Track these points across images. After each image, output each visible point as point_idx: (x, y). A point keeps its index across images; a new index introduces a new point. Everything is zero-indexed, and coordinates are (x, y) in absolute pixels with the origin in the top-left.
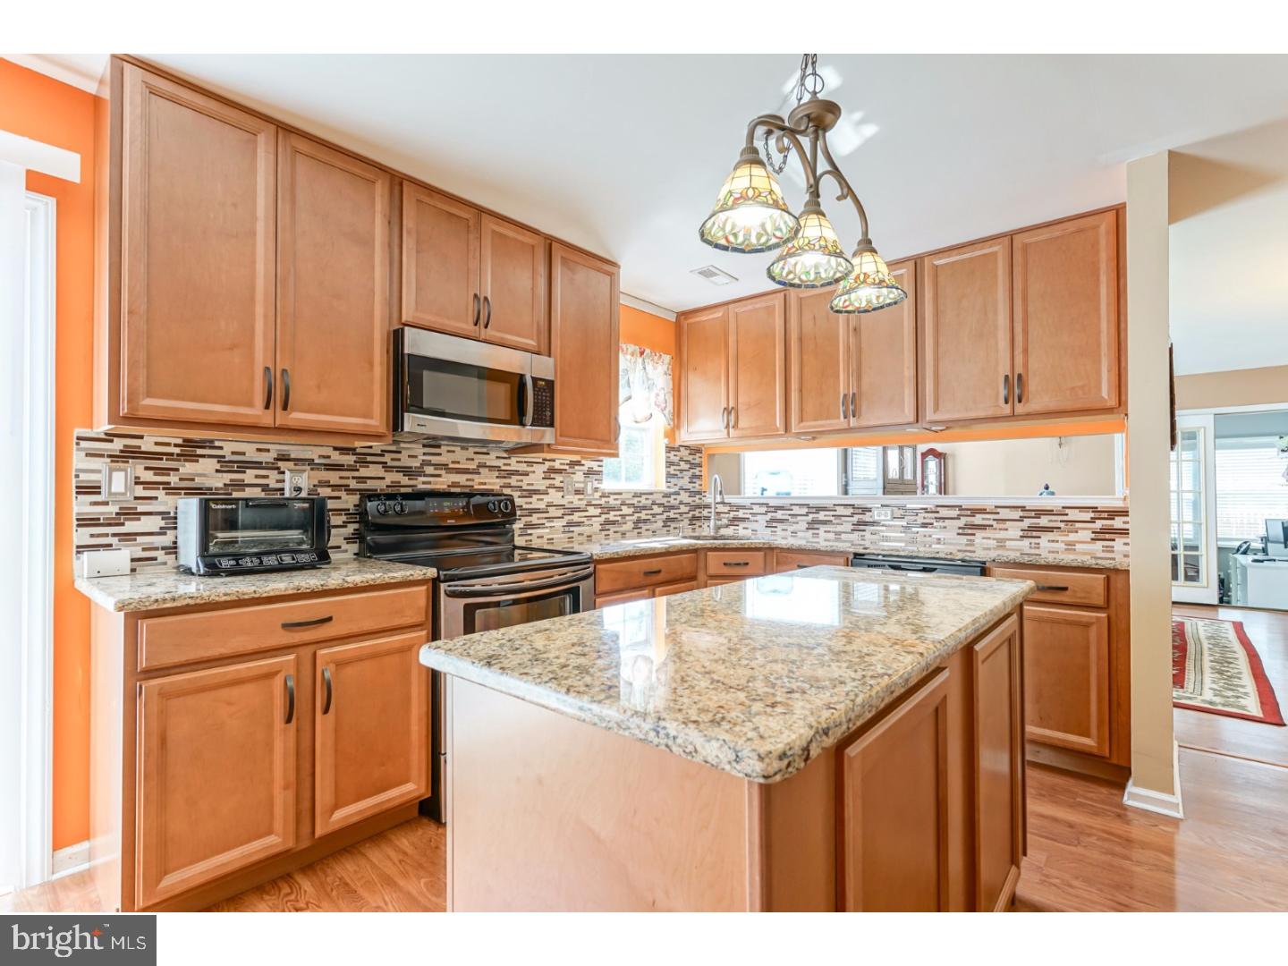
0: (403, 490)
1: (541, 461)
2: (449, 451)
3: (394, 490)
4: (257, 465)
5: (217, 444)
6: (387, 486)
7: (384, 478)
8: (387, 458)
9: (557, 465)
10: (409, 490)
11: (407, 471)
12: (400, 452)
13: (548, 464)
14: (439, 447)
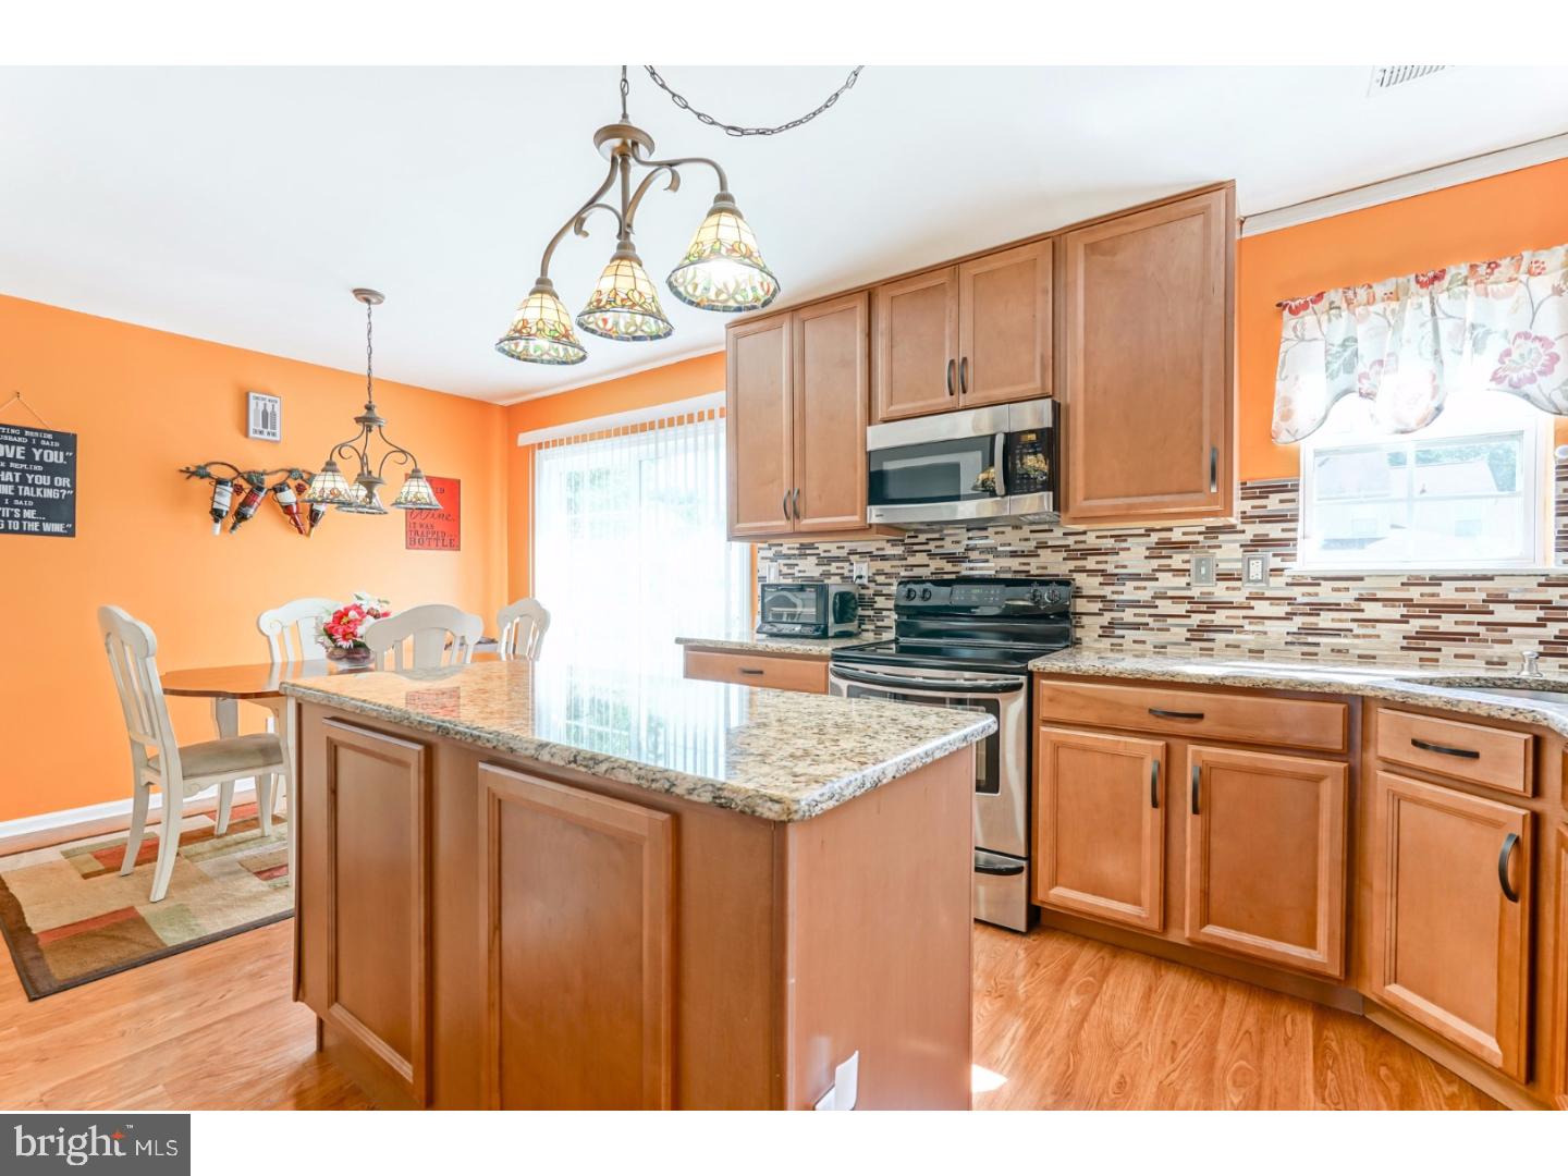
0: (946, 577)
1: (1143, 532)
2: (996, 533)
3: (939, 577)
4: (837, 559)
5: (816, 545)
6: (932, 573)
7: (928, 566)
8: (931, 546)
9: (1176, 536)
10: (953, 576)
11: (952, 558)
12: (942, 539)
13: (1155, 537)
14: (985, 529)
